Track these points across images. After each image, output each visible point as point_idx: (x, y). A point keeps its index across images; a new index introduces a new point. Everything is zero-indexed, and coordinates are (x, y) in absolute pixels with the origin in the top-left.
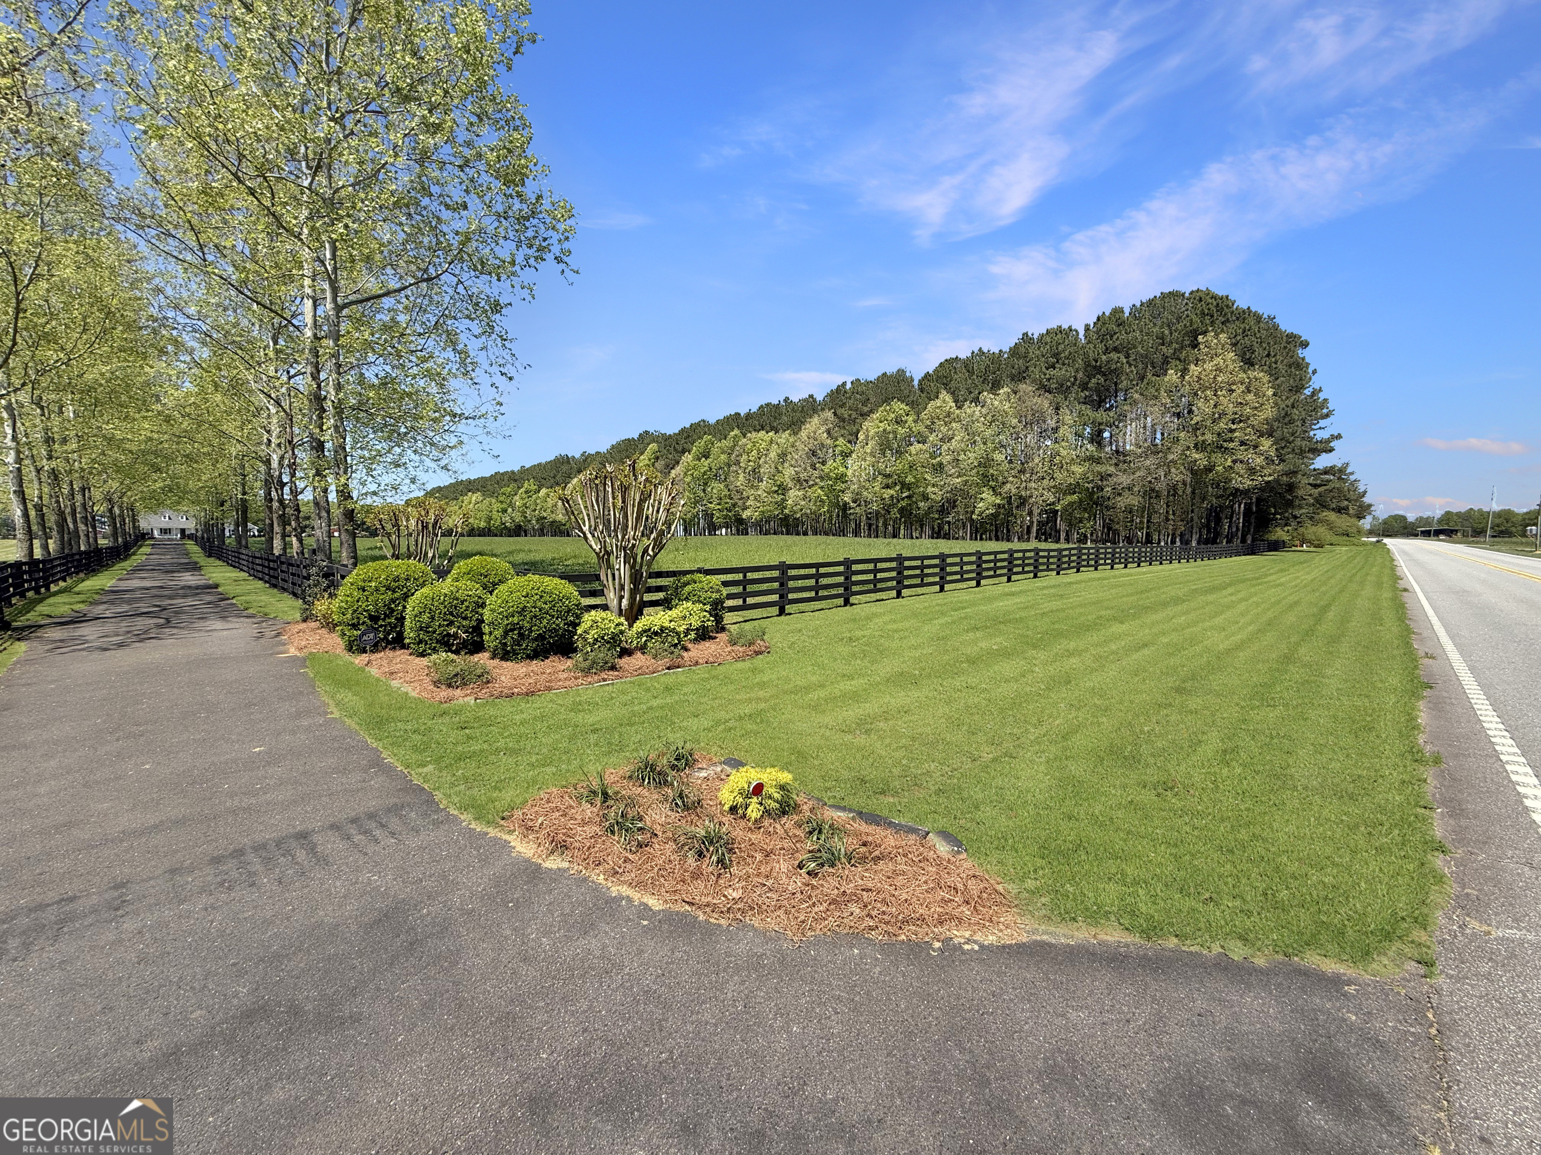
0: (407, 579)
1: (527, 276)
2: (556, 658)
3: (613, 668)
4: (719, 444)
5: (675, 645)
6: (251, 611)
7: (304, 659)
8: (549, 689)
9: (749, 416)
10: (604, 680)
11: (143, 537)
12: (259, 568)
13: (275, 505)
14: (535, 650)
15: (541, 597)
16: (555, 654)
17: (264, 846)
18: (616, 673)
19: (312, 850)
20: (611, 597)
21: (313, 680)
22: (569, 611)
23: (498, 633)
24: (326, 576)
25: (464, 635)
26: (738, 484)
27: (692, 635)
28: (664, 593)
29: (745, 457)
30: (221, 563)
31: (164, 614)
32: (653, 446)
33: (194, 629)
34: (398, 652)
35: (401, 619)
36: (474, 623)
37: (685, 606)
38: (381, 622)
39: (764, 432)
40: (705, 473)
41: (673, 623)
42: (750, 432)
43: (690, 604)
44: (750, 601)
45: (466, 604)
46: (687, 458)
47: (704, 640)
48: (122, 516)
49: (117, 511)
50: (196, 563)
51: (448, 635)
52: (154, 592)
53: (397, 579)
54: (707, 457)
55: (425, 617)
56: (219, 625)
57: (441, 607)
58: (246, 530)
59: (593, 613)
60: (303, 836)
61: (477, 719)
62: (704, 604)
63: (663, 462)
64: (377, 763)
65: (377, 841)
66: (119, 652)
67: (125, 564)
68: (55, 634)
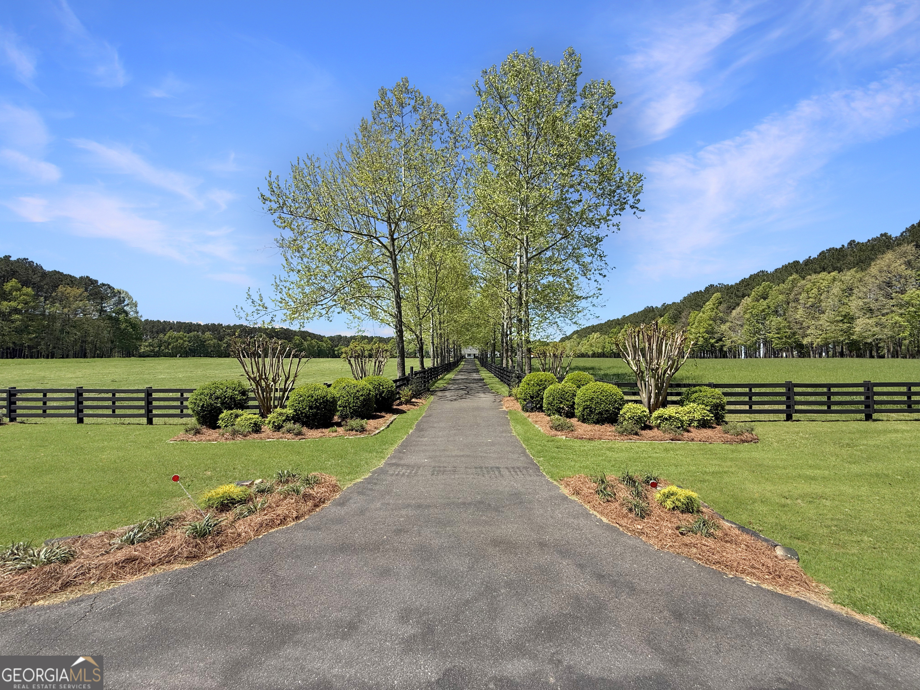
0: (545, 381)
1: (615, 219)
2: (608, 425)
3: (636, 434)
4: (777, 288)
5: (679, 428)
6: (493, 391)
7: (507, 412)
8: (600, 439)
9: (808, 262)
10: (631, 439)
11: (463, 357)
12: (497, 372)
13: (505, 344)
14: (597, 419)
15: (601, 393)
16: (608, 423)
17: (488, 468)
18: (638, 437)
19: (500, 472)
20: (644, 396)
21: (509, 420)
22: (616, 401)
23: (581, 409)
24: (518, 378)
25: (567, 409)
26: (798, 316)
27: (696, 424)
28: (680, 397)
29: (804, 295)
30: (485, 369)
31: (467, 390)
32: (717, 295)
33: (475, 396)
34: (541, 413)
35: (542, 399)
36: (571, 403)
37: (691, 406)
38: (534, 399)
39: (825, 273)
40: (763, 311)
41: (677, 414)
42: (810, 275)
43: (695, 405)
44: (755, 407)
45: (568, 394)
46: (747, 301)
47: (703, 427)
48: (457, 349)
49: (456, 347)
50: (478, 369)
51: (560, 407)
52: (465, 381)
53: (541, 381)
54: (765, 299)
55: (551, 398)
56: (482, 395)
57: (557, 394)
58: (495, 355)
59: (630, 404)
60: (498, 468)
61: (565, 445)
62: (707, 406)
63: (725, 305)
64: (524, 453)
65: (518, 475)
66: (455, 402)
67: (457, 369)
68: (440, 394)
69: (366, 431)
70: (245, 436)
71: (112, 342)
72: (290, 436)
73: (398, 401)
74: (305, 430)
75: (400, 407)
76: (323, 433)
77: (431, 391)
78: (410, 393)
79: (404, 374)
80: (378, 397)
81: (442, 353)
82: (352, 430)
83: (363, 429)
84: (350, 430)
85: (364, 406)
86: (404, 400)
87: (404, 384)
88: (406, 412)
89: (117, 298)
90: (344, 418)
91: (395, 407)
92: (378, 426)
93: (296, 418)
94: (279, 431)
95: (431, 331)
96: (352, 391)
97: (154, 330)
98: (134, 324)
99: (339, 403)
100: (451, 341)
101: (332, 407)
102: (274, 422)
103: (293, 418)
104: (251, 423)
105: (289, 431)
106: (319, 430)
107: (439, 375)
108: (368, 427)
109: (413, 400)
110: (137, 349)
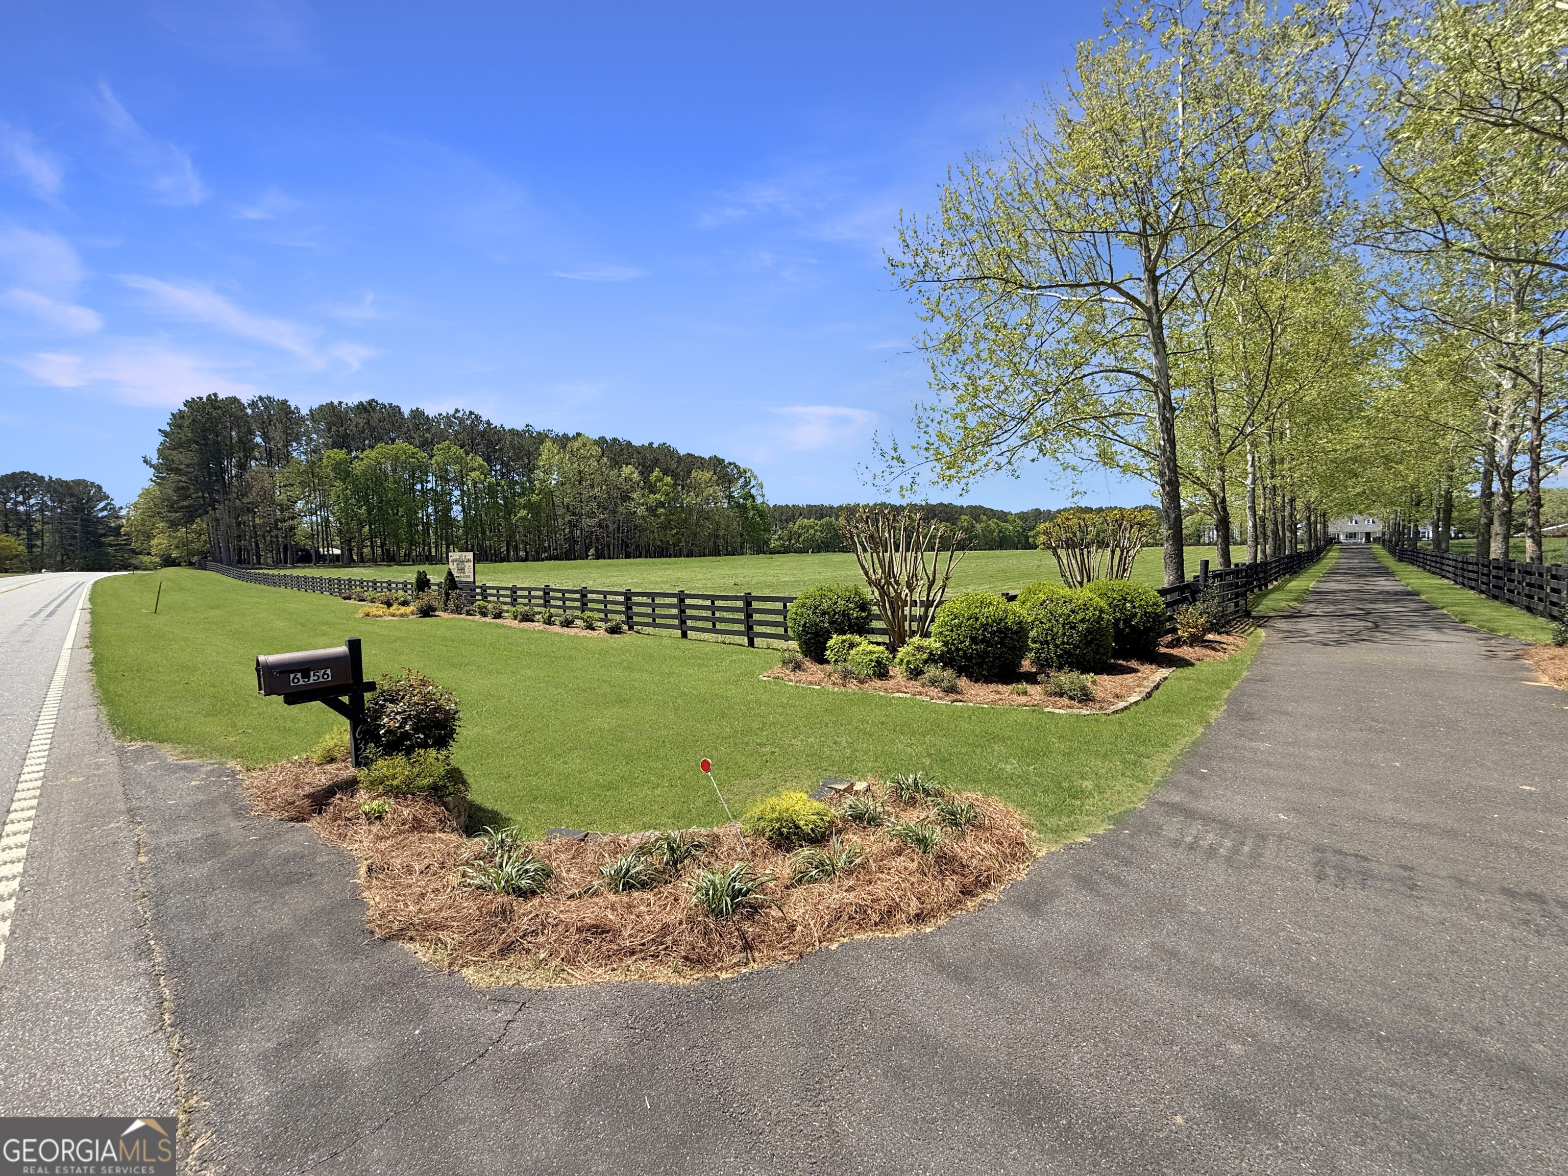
11: (1331, 541)
30: (1417, 570)
31: (1371, 618)
33: (1405, 637)
48: (1316, 522)
50: (1388, 568)
52: (1354, 595)
66: (1340, 650)
67: (1318, 567)
68: (1283, 625)
69: (1093, 700)
70: (862, 682)
71: (742, 535)
72: (934, 691)
73: (1169, 638)
74: (963, 682)
75: (1175, 652)
76: (999, 693)
77: (1254, 618)
78: (1202, 620)
79: (1181, 577)
80: (1121, 625)
81: (1275, 533)
82: (1061, 695)
83: (1086, 695)
84: (1055, 694)
85: (1089, 643)
86: (1186, 634)
87: (1183, 600)
88: (1192, 665)
89: (742, 480)
90: (1043, 666)
91: (1163, 650)
92: (1123, 692)
93: (947, 659)
94: (916, 680)
95: (1249, 481)
96: (1060, 611)
97: (784, 518)
98: (761, 512)
99: (1033, 633)
100: (1299, 504)
101: (1018, 641)
102: (908, 662)
103: (941, 657)
104: (871, 660)
105: (933, 682)
106: (993, 687)
107: (1271, 581)
108: (1098, 692)
109: (1210, 637)
110: (766, 543)
